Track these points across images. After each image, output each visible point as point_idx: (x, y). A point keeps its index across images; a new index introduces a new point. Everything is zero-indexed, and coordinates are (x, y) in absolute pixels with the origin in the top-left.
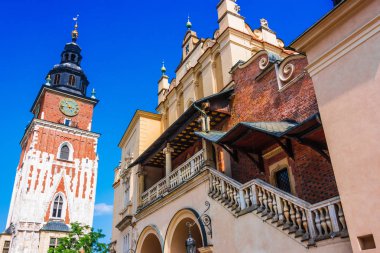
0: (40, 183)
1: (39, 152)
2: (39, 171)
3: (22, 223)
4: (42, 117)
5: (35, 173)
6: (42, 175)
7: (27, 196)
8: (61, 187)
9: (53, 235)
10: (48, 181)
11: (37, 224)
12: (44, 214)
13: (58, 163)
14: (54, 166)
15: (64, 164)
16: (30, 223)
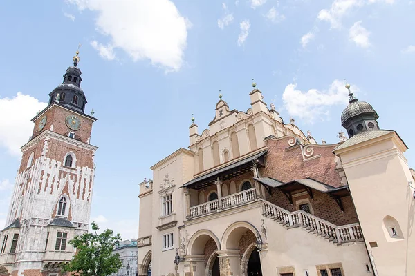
0: (49, 185)
1: (49, 159)
2: (48, 175)
3: (34, 219)
4: (52, 129)
5: (45, 177)
6: (51, 179)
7: (38, 196)
8: (66, 190)
9: (60, 230)
10: (56, 185)
11: (46, 220)
12: (51, 212)
13: (64, 169)
14: (60, 172)
15: (69, 171)
16: (40, 220)
